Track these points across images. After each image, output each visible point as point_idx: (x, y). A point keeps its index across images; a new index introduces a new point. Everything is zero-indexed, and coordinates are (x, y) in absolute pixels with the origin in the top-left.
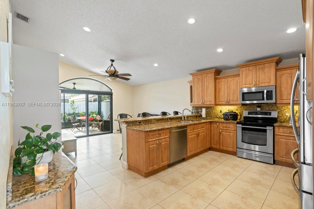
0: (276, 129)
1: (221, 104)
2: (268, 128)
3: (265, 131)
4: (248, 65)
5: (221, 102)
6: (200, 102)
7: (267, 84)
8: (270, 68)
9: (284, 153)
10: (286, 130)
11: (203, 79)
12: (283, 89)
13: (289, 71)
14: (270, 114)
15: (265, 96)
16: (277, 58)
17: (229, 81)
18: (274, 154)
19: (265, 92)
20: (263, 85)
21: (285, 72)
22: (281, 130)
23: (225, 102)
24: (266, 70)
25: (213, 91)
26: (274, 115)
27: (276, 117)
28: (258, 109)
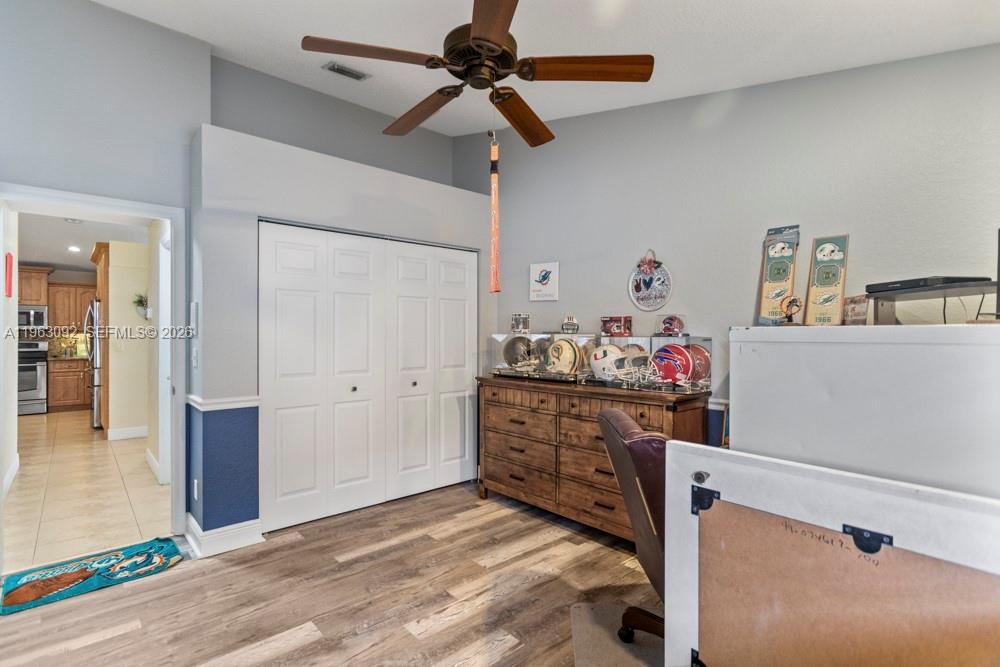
0: (51, 365)
2: (38, 363)
3: (34, 369)
7: (34, 303)
8: (40, 279)
9: (62, 393)
10: (64, 365)
12: (58, 312)
13: (65, 289)
14: (37, 346)
15: (32, 319)
16: (51, 269)
18: (47, 399)
19: (32, 313)
20: (28, 303)
21: (60, 288)
22: (57, 365)
24: (34, 282)
26: (43, 346)
27: (46, 349)
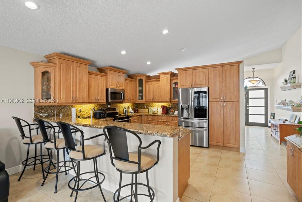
1: (91, 102)
4: (112, 69)
5: (91, 100)
6: (71, 99)
7: (122, 88)
8: (123, 77)
11: (75, 68)
17: (98, 79)
19: (122, 93)
20: (120, 88)
23: (95, 100)
24: (121, 77)
25: (87, 86)
28: (109, 106)
